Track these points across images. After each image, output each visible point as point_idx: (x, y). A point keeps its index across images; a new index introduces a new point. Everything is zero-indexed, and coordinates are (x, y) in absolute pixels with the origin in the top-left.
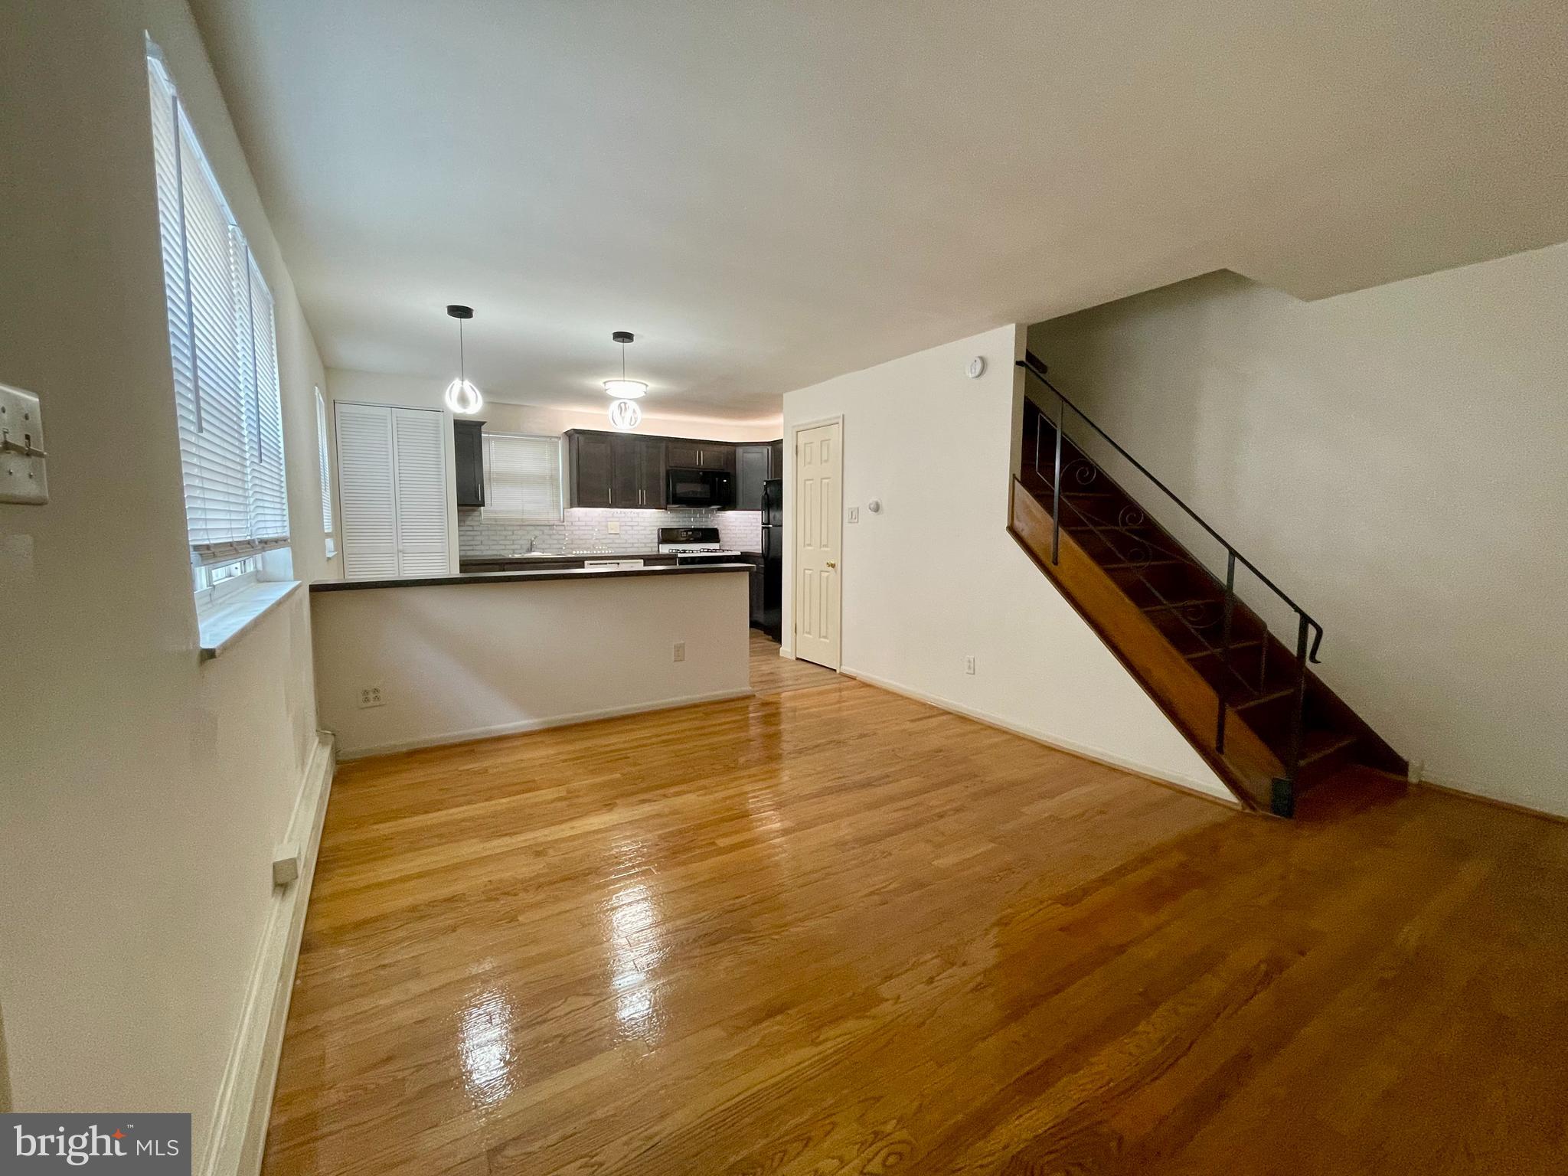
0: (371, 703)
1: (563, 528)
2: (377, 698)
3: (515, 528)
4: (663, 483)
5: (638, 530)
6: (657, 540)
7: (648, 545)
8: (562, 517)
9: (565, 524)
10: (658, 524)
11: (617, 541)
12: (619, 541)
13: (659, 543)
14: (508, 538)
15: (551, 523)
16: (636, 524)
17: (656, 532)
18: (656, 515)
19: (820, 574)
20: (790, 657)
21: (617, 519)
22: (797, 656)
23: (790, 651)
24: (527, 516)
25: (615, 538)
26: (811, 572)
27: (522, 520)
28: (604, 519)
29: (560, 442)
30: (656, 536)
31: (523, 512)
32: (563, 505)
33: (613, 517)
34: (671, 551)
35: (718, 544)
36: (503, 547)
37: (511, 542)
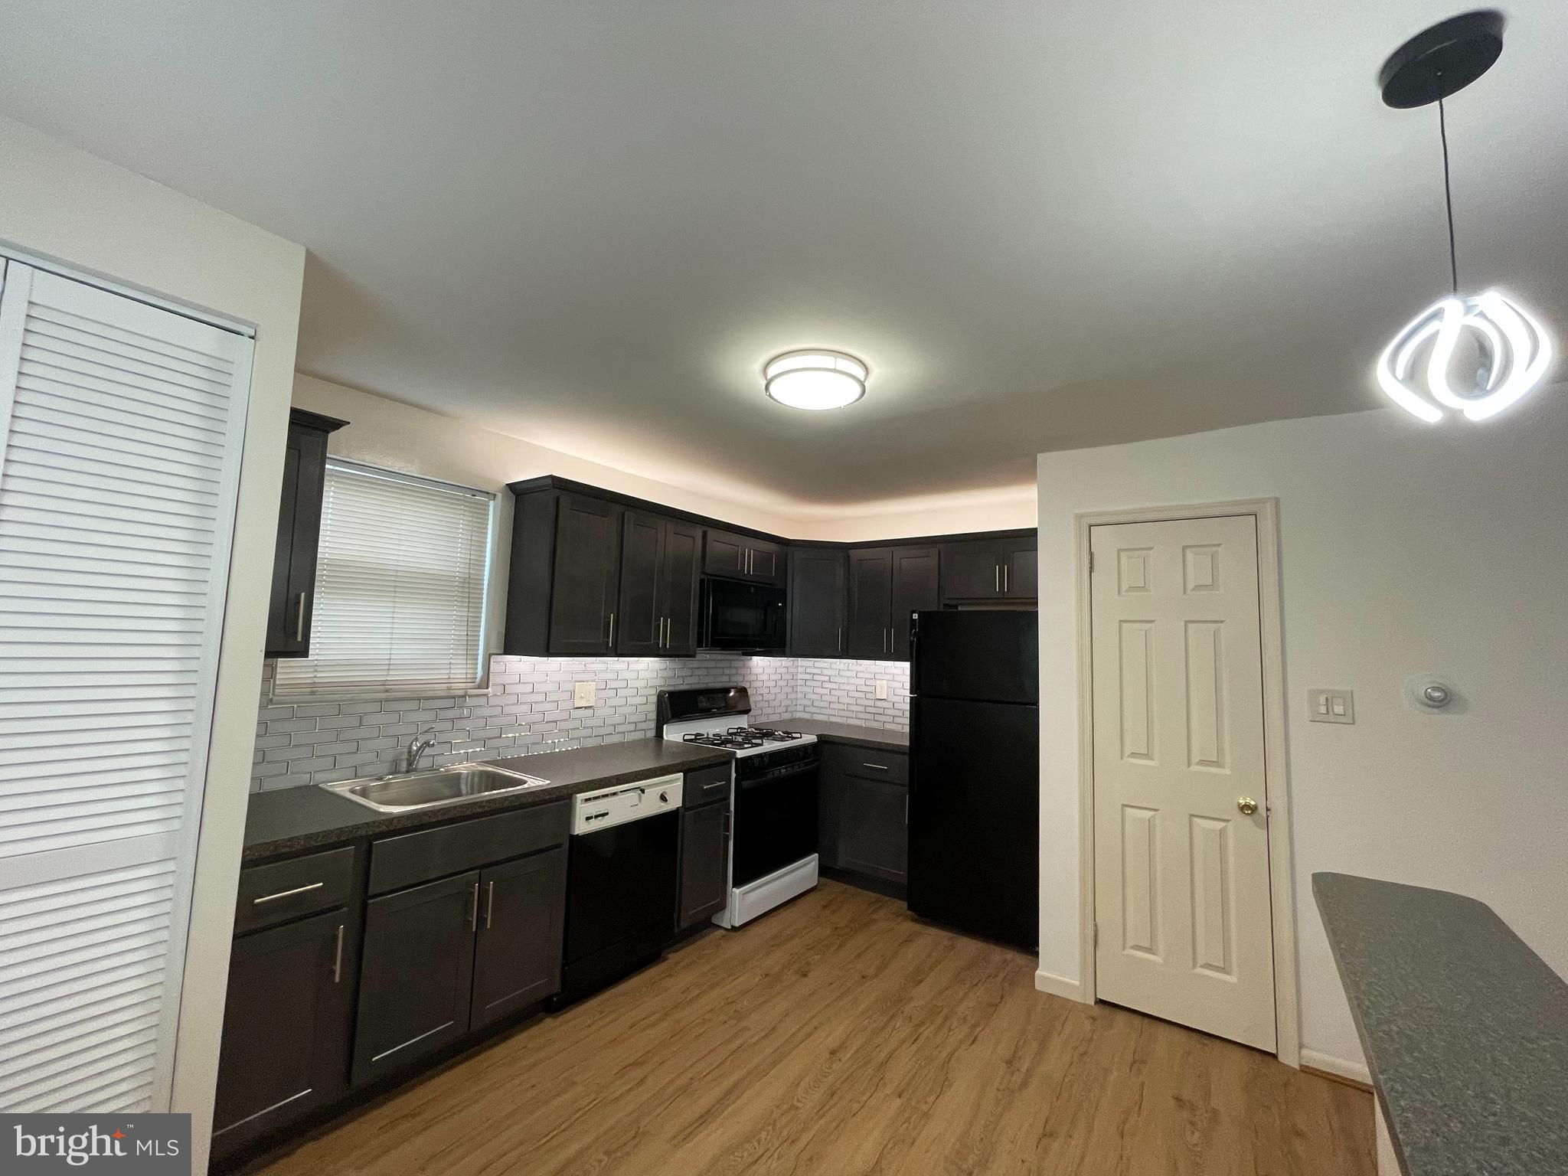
4: (694, 606)
5: (626, 698)
6: (653, 716)
7: (642, 725)
8: (482, 677)
9: (486, 692)
11: (589, 723)
12: (592, 723)
13: (661, 720)
15: (456, 690)
16: (624, 685)
17: (654, 699)
18: (663, 666)
19: (1191, 823)
20: (1076, 997)
21: (591, 676)
22: (1099, 997)
23: (1077, 983)
24: (396, 676)
25: (587, 718)
26: (1152, 813)
27: (386, 686)
28: (568, 677)
29: (493, 506)
30: (654, 708)
31: (389, 662)
32: (487, 647)
33: (585, 671)
34: (690, 737)
35: (745, 717)
36: (328, 762)
37: (351, 747)
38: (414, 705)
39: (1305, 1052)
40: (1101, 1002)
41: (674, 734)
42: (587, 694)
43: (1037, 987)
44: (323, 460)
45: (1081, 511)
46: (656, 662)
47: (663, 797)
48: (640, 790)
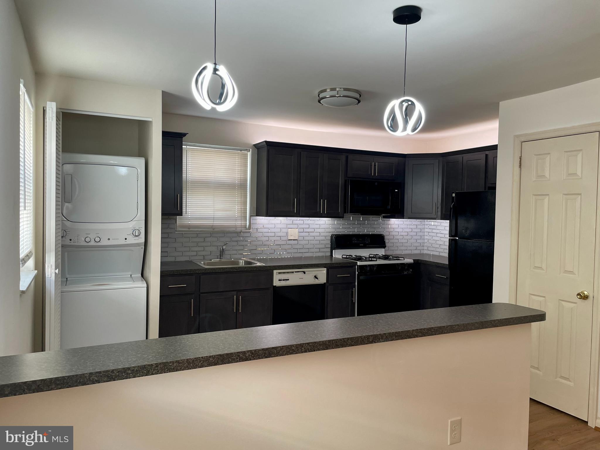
1: (248, 235)
5: (313, 236)
6: (329, 246)
7: (321, 250)
8: (248, 225)
9: (251, 231)
10: (333, 230)
11: (296, 247)
12: (298, 247)
13: (332, 248)
14: (200, 245)
17: (329, 238)
19: (559, 304)
21: (296, 226)
25: (295, 244)
26: (542, 299)
27: (212, 227)
28: (285, 226)
29: (249, 154)
30: (329, 242)
31: (214, 219)
32: (250, 213)
33: (293, 224)
34: (345, 256)
35: (383, 250)
36: (195, 253)
37: (202, 249)
41: (339, 254)
42: (294, 234)
46: (330, 220)
47: (316, 277)
48: (305, 273)
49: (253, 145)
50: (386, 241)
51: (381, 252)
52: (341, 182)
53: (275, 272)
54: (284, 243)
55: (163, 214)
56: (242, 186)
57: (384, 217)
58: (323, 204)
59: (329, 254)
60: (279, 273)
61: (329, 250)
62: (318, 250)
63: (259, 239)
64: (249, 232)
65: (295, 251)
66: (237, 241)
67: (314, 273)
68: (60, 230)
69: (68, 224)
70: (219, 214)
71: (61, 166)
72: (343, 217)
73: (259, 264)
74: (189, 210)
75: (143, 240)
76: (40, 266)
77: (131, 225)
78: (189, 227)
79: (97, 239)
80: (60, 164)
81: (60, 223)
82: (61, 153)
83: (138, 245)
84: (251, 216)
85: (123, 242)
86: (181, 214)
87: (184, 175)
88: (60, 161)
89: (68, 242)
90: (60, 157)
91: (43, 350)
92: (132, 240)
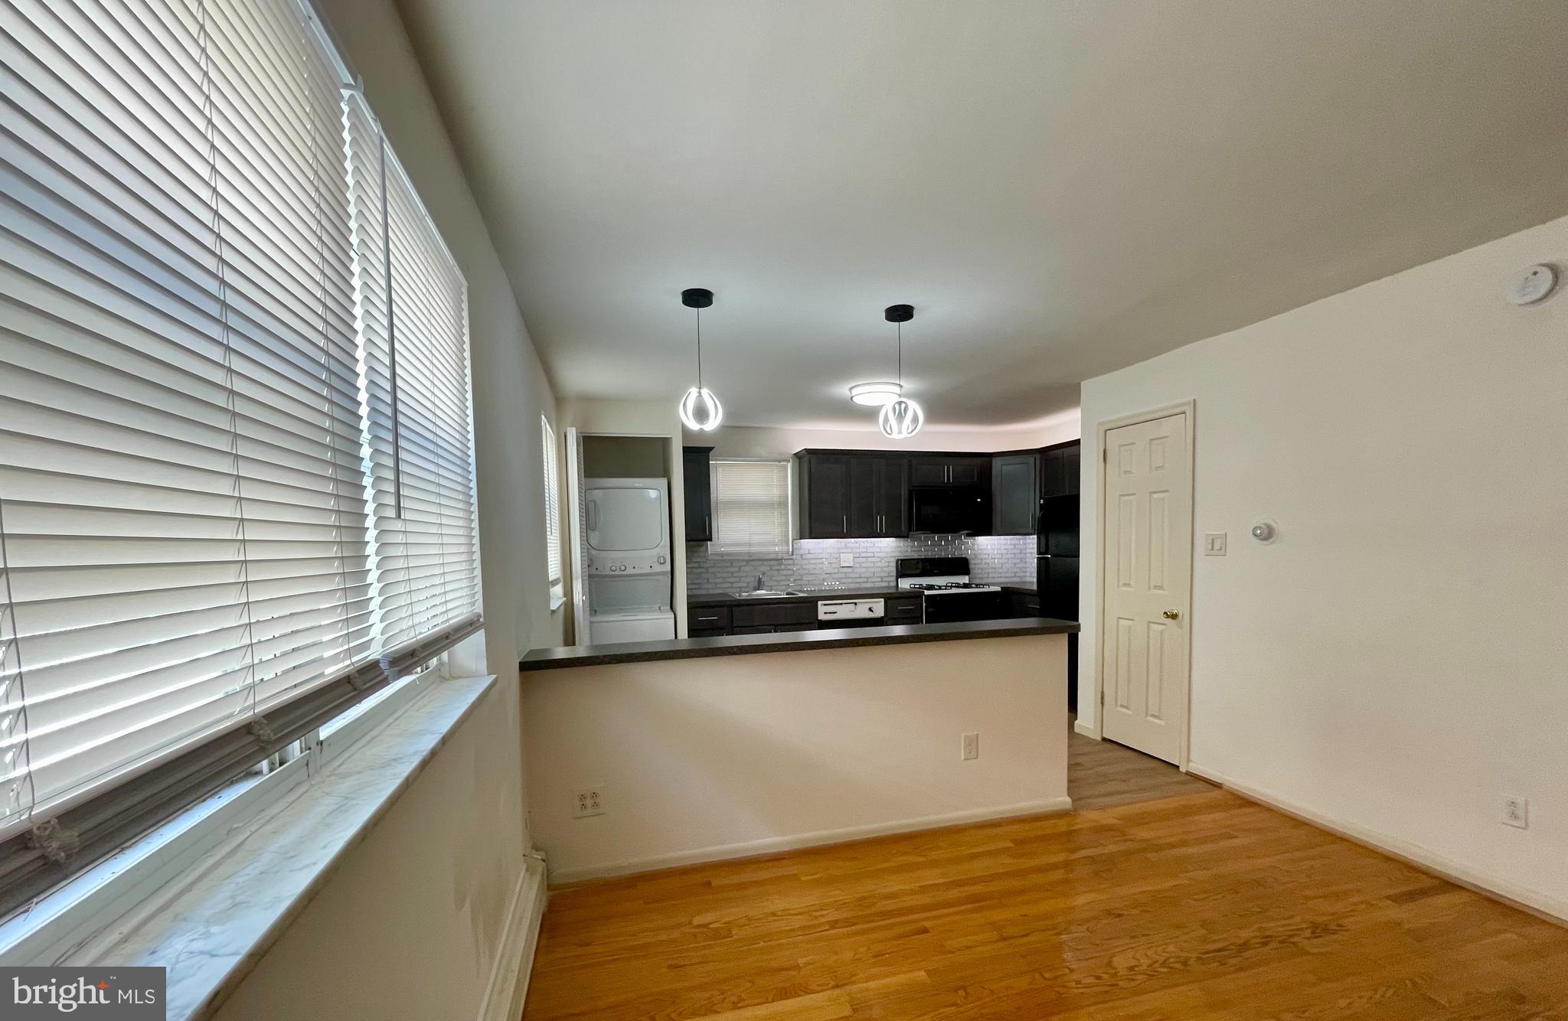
0: (590, 811)
1: (791, 562)
2: (596, 805)
3: (742, 564)
4: (904, 507)
5: (874, 563)
6: (894, 574)
7: (884, 579)
8: (791, 550)
9: (794, 557)
10: (896, 554)
11: (851, 575)
12: (853, 575)
13: (898, 577)
14: (735, 575)
15: (779, 557)
16: (872, 555)
17: (894, 564)
18: (894, 544)
19: (1149, 627)
20: (1092, 736)
21: (850, 550)
22: (1104, 736)
23: (1092, 727)
24: (754, 549)
25: (849, 573)
26: (1131, 622)
27: (749, 554)
28: (836, 551)
29: (789, 465)
30: (894, 569)
31: (750, 545)
32: (792, 536)
33: (846, 547)
34: (913, 586)
35: (967, 577)
36: (729, 585)
37: (737, 580)
38: (760, 563)
39: (1191, 764)
40: (1104, 739)
41: (905, 584)
42: (847, 560)
43: (1075, 731)
44: (708, 460)
45: (1101, 420)
46: (893, 542)
47: (870, 610)
48: (856, 604)
49: (794, 454)
50: (971, 566)
51: (965, 579)
52: (904, 493)
53: (820, 603)
54: (836, 571)
55: (687, 540)
56: (782, 504)
57: (968, 535)
58: (881, 521)
59: (894, 584)
60: (825, 605)
61: (894, 579)
62: (880, 580)
63: (804, 567)
64: (792, 559)
65: (850, 580)
66: (778, 570)
67: (869, 606)
68: (586, 558)
69: (594, 552)
70: (756, 539)
71: (584, 491)
72: (907, 537)
73: (801, 595)
74: (722, 535)
75: (669, 568)
76: (569, 592)
77: (655, 552)
78: (722, 555)
79: (623, 568)
80: (584, 492)
81: (586, 550)
82: (583, 479)
83: (664, 573)
84: (793, 540)
85: (649, 570)
86: (711, 540)
87: (713, 496)
88: (583, 487)
89: (594, 572)
90: (583, 484)
91: (574, 644)
92: (658, 568)
